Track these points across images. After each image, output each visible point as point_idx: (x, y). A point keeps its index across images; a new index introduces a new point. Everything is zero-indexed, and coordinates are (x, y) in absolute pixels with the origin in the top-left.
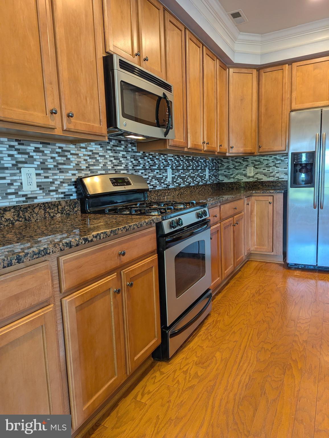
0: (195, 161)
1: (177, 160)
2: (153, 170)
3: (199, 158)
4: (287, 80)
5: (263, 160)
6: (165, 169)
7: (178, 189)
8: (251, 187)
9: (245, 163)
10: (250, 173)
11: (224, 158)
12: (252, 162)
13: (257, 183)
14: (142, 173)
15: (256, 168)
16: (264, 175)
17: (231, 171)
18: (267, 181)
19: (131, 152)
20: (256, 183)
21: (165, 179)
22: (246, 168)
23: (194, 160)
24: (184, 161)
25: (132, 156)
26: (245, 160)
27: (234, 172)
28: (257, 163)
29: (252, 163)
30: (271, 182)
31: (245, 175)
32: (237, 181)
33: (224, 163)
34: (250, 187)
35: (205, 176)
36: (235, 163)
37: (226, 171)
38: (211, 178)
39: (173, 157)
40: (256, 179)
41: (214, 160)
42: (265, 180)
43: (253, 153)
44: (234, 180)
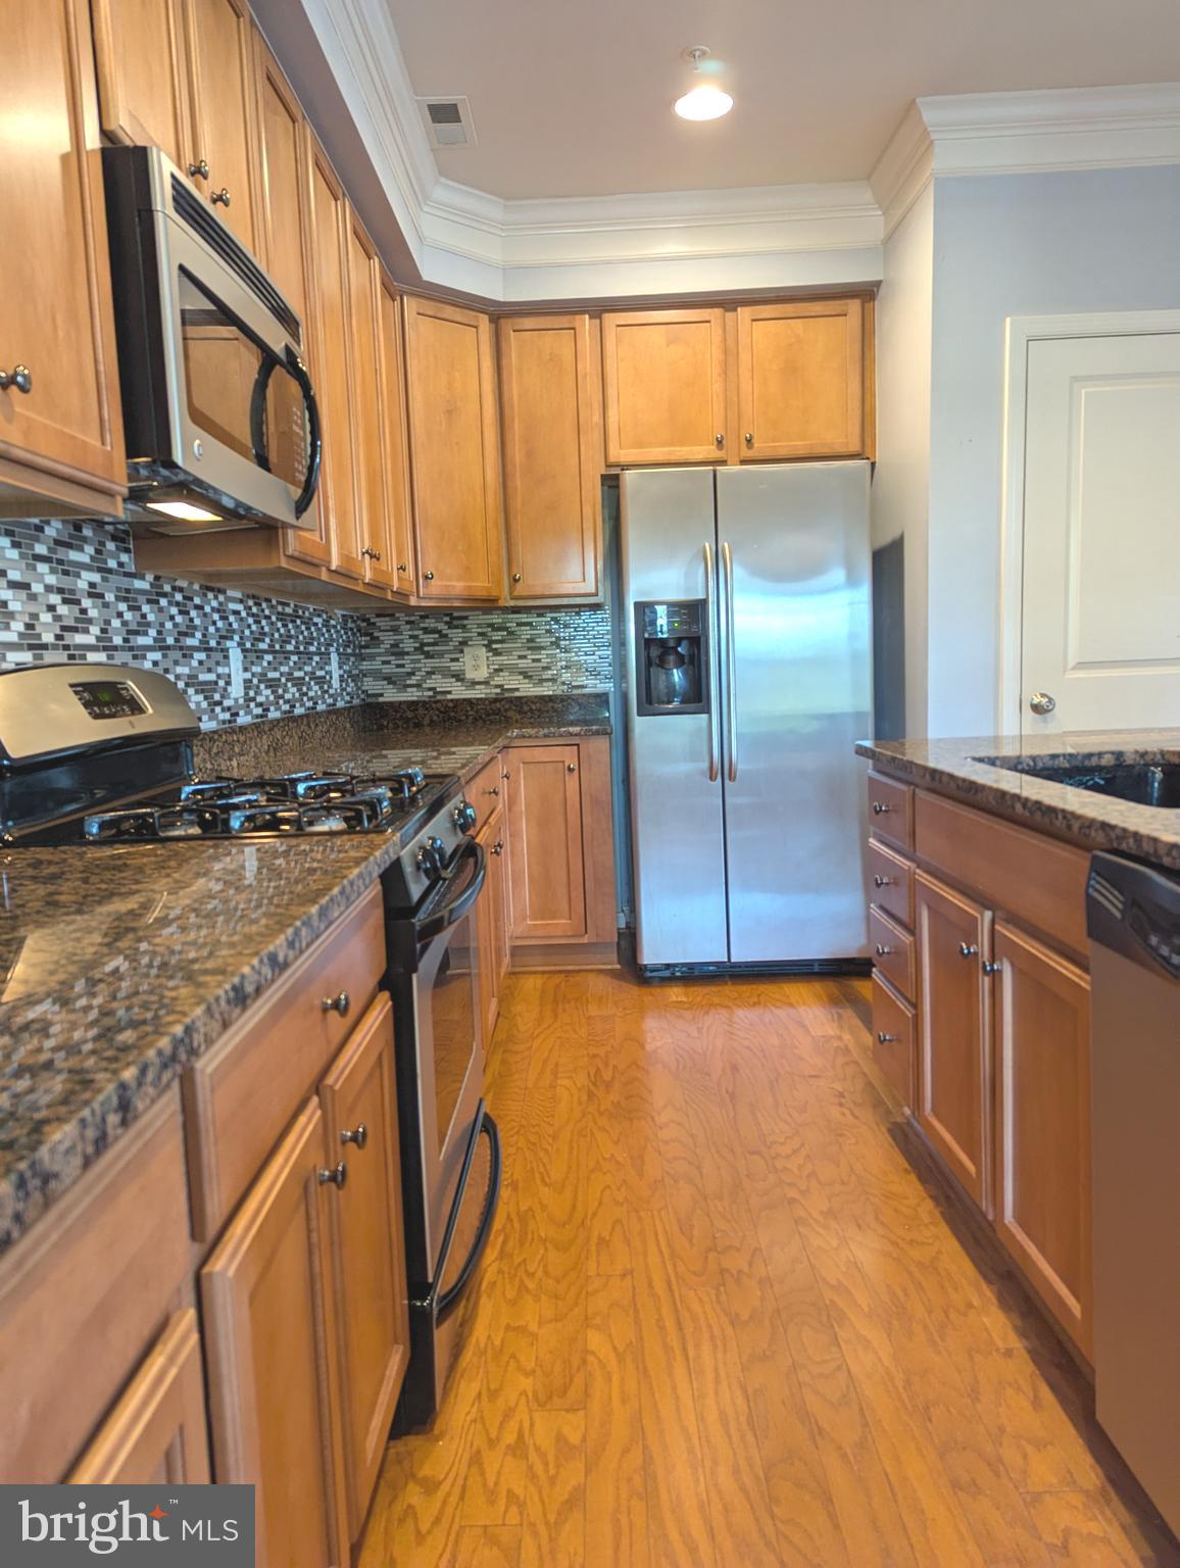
0: (302, 622)
1: (253, 615)
2: (187, 653)
3: (311, 610)
4: (588, 364)
5: (519, 624)
6: (222, 650)
7: (266, 729)
8: (483, 716)
9: (457, 635)
10: (476, 668)
11: (378, 616)
12: (480, 630)
13: (503, 703)
14: (155, 663)
15: (496, 653)
16: (522, 677)
17: (407, 660)
18: (536, 697)
19: (117, 573)
20: (498, 705)
21: (225, 690)
22: (462, 651)
23: (299, 617)
24: (274, 618)
25: (118, 589)
26: (456, 622)
27: (417, 665)
28: (497, 635)
29: (480, 634)
30: (547, 699)
31: (459, 677)
32: (430, 697)
33: (381, 633)
34: (480, 717)
35: (331, 677)
36: (421, 632)
37: (388, 662)
38: (344, 685)
39: (241, 601)
40: (498, 690)
41: (350, 621)
42: (524, 694)
43: (493, 600)
44: (420, 694)
